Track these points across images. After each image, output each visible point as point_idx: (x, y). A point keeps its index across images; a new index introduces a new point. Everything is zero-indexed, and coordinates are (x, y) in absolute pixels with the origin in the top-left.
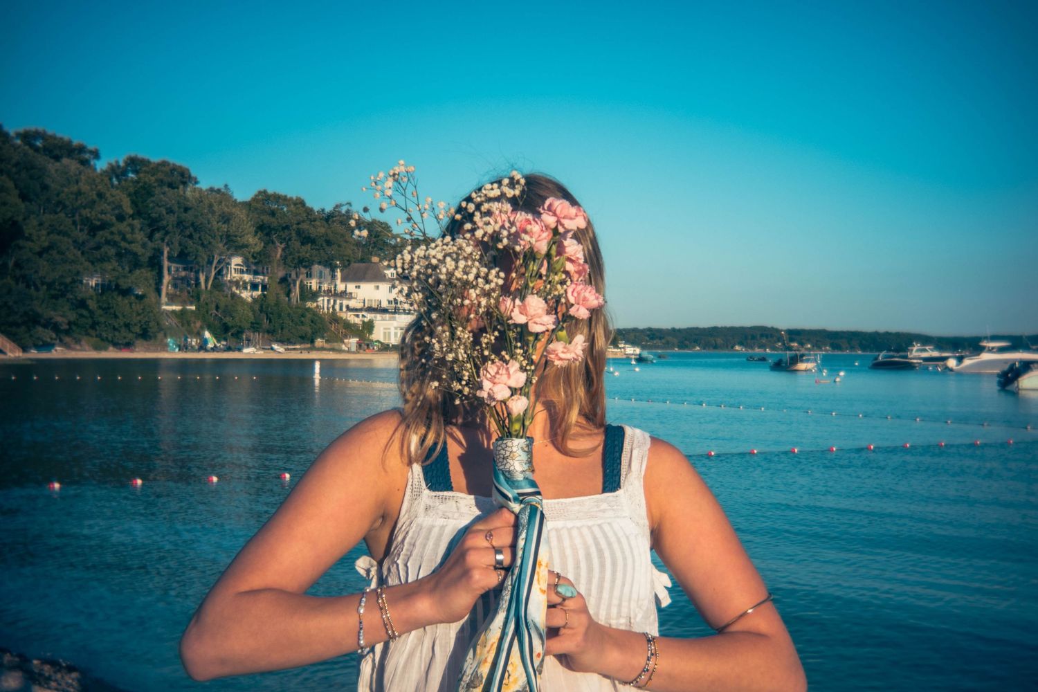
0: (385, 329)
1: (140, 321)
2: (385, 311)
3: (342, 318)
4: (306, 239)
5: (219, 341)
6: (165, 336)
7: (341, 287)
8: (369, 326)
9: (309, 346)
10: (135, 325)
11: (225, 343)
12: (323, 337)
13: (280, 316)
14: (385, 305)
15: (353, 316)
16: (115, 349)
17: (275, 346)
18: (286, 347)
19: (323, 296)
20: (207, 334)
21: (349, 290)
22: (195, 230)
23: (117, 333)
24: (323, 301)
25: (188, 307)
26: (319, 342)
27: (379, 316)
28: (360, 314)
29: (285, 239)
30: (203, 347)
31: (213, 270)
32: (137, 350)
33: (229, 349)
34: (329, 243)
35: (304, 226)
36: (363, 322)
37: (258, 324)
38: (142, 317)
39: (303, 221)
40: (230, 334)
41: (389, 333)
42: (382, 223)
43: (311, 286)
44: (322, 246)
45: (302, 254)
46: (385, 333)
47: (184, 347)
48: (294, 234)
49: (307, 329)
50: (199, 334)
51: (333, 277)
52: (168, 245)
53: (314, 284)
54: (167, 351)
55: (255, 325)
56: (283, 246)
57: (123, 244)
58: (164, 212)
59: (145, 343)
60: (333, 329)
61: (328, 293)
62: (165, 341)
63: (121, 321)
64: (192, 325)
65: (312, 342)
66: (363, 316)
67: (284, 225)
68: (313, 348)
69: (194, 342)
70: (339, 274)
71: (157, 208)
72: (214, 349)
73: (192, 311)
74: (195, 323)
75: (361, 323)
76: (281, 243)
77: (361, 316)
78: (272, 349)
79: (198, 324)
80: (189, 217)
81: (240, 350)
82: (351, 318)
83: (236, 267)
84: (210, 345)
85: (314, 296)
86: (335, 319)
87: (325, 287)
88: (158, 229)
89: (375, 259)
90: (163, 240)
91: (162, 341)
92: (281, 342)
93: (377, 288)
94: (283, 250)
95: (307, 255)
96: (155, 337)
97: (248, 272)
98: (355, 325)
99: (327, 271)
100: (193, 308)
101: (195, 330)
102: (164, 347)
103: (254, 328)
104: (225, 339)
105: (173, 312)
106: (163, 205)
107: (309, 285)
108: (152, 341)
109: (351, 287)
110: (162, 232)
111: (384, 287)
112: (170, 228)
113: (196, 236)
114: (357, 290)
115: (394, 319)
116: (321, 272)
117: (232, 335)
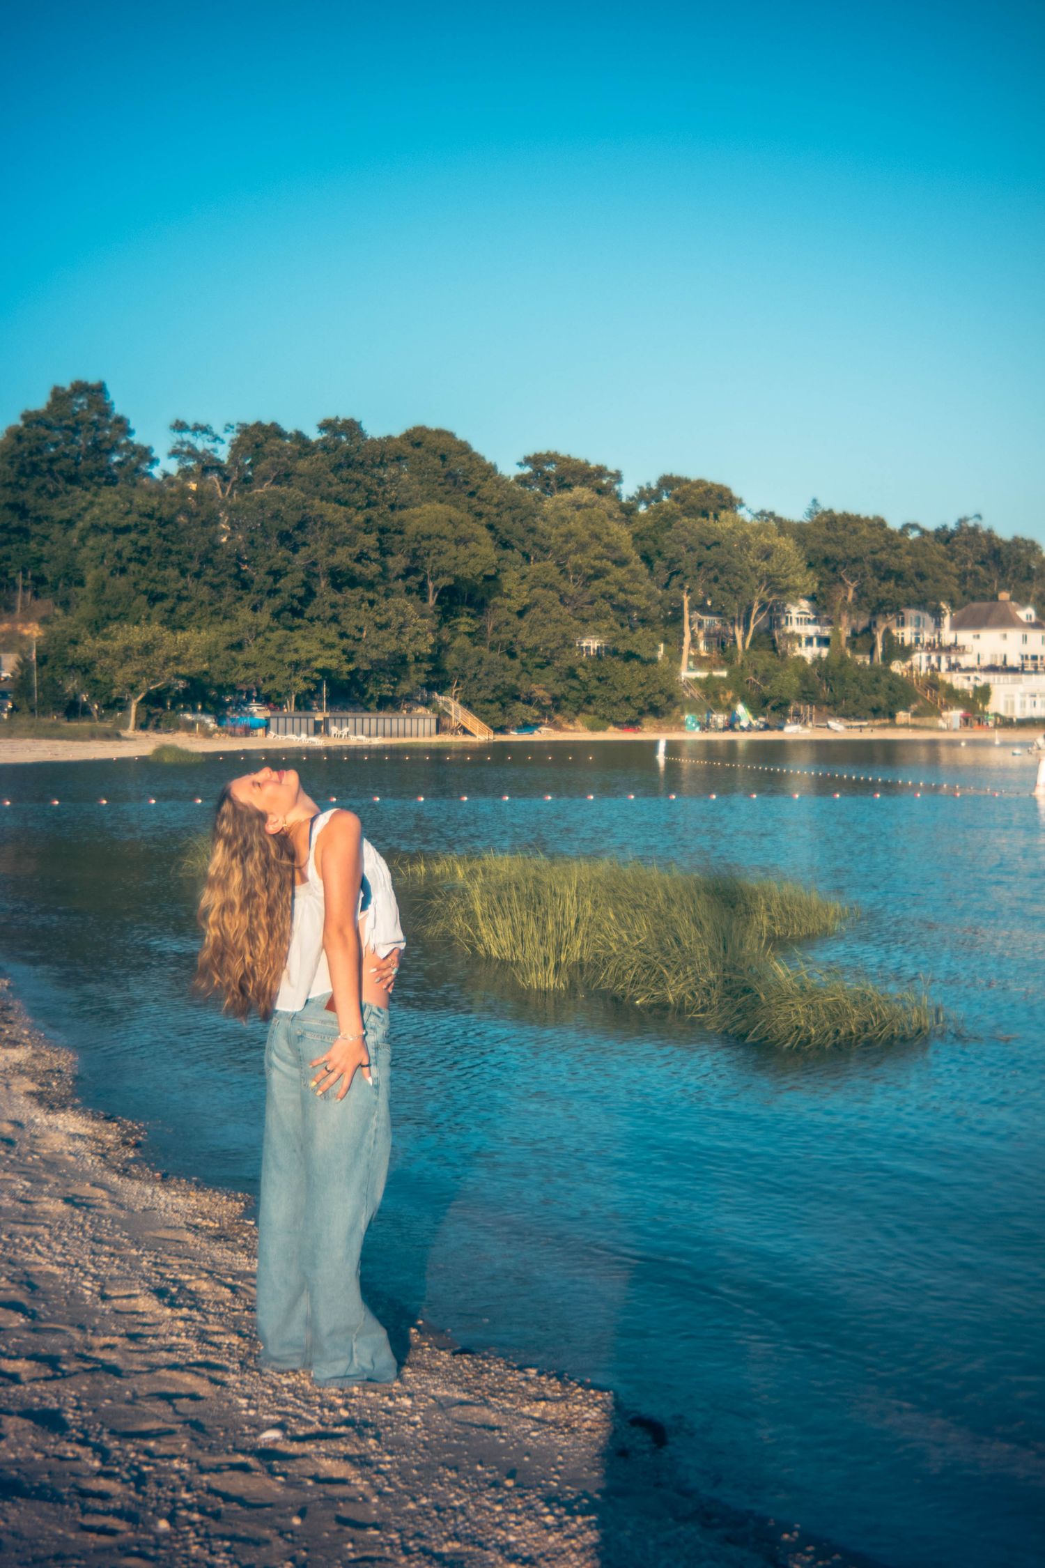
0: (1006, 696)
1: (643, 694)
2: (1013, 670)
3: (944, 683)
4: (886, 574)
5: (756, 717)
6: (682, 712)
7: (948, 636)
8: (984, 693)
9: (887, 721)
10: (637, 698)
11: (762, 719)
12: (907, 710)
13: (843, 681)
14: (1014, 661)
15: (960, 679)
16: (616, 729)
17: (832, 723)
18: (849, 724)
19: (920, 652)
20: (741, 709)
21: (960, 643)
22: (722, 571)
23: (615, 709)
24: (920, 659)
25: (715, 674)
26: (902, 716)
27: (1002, 678)
28: (972, 675)
29: (856, 576)
30: (730, 726)
31: (752, 622)
32: (645, 729)
33: (767, 727)
34: (922, 576)
35: (882, 556)
36: (975, 687)
37: (812, 693)
38: (645, 687)
39: (883, 549)
40: (769, 707)
41: (1013, 703)
42: (1026, 542)
43: (903, 639)
44: (912, 581)
45: (884, 595)
46: (1006, 703)
47: (705, 727)
48: (868, 567)
49: (882, 700)
50: (730, 709)
51: (938, 624)
52: (690, 591)
53: (906, 634)
54: (683, 731)
55: (808, 695)
56: (854, 585)
57: (621, 596)
58: (684, 550)
59: (655, 721)
60: (928, 697)
61: (931, 647)
62: (682, 717)
63: (620, 694)
64: (722, 696)
65: (892, 716)
66: (976, 679)
67: (853, 557)
68: (894, 725)
69: (720, 719)
70: (947, 621)
71: (675, 546)
72: (750, 728)
73: (722, 679)
74: (724, 693)
75: (972, 688)
76: (852, 581)
77: (972, 678)
78: (828, 727)
79: (730, 695)
80: (712, 554)
81: (781, 729)
82: (959, 681)
83: (799, 616)
84: (744, 724)
85: (905, 652)
86: (933, 683)
87: (926, 637)
88: (677, 573)
89: (1004, 596)
90: (681, 586)
91: (678, 717)
92: (845, 715)
93: (1005, 636)
94: (856, 590)
95: (890, 596)
96: (669, 713)
97: (815, 622)
98: (964, 692)
99: (927, 617)
100: (724, 674)
101: (724, 703)
102: (681, 725)
103: (806, 698)
104: (764, 715)
105: (697, 680)
106: (681, 542)
107: (900, 636)
108: (664, 719)
109: (965, 637)
110: (680, 577)
111: (1014, 635)
112: (689, 571)
113: (723, 579)
114: (976, 641)
115: (1020, 681)
116: (918, 619)
117: (773, 709)
